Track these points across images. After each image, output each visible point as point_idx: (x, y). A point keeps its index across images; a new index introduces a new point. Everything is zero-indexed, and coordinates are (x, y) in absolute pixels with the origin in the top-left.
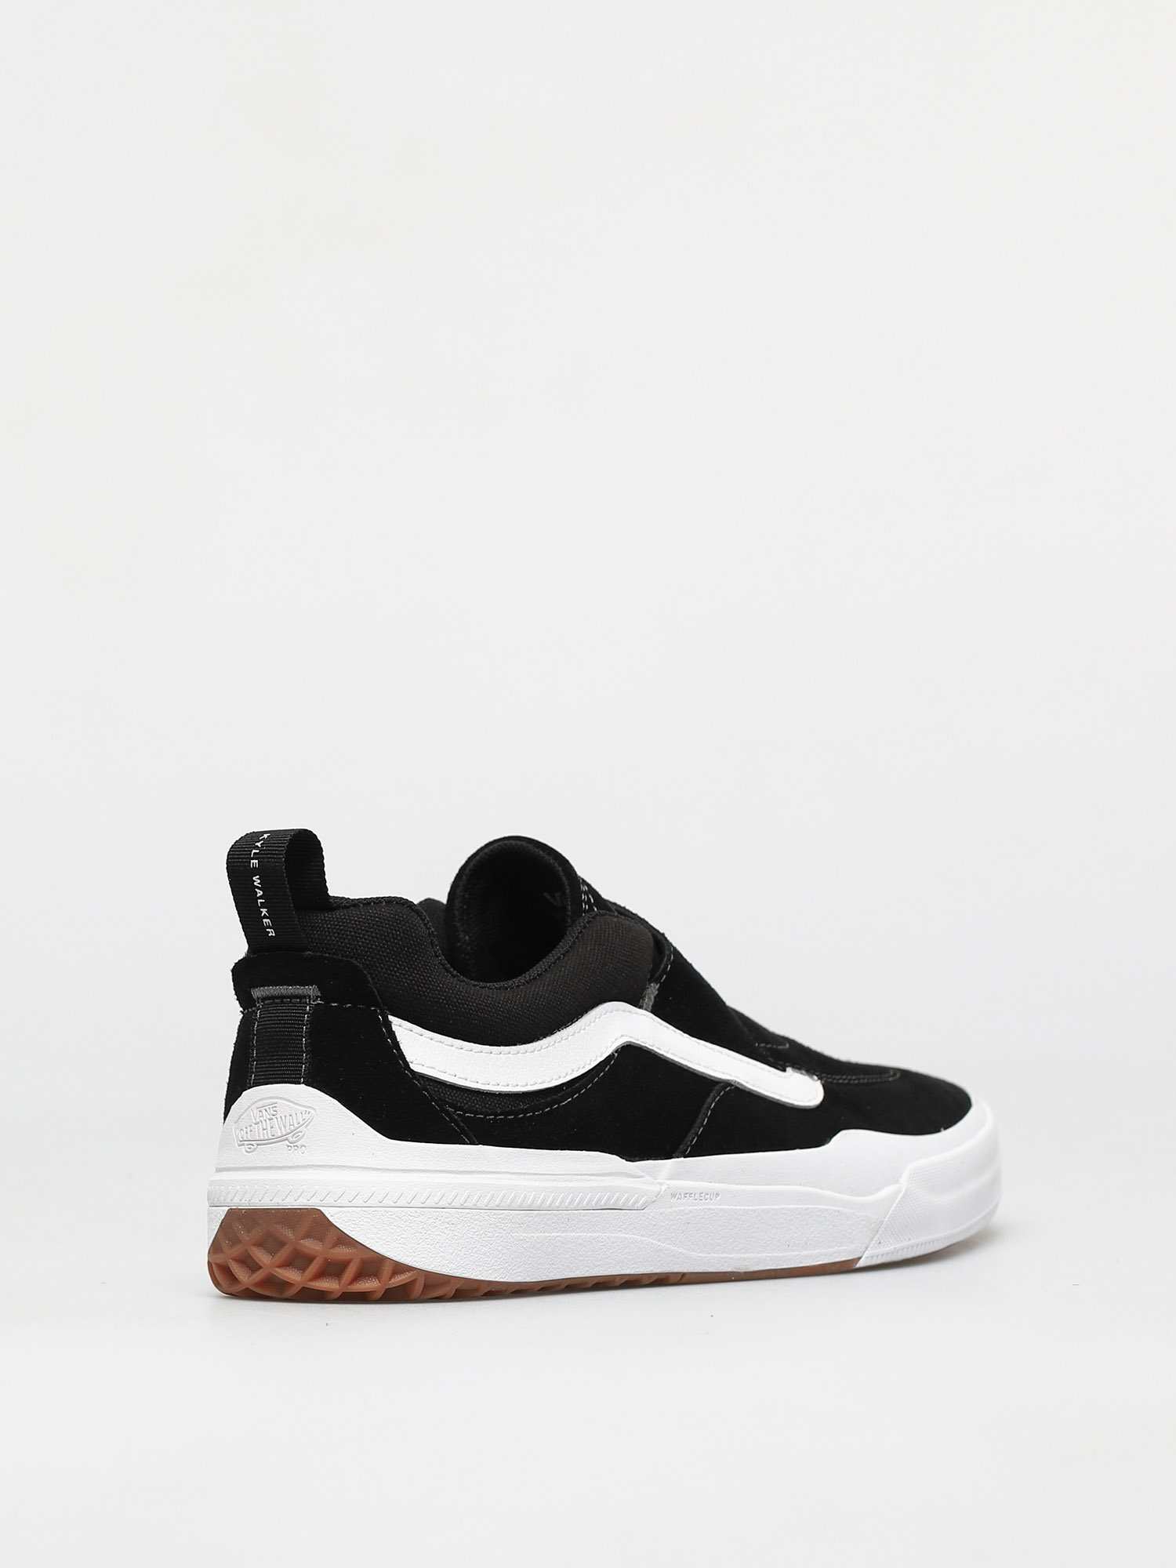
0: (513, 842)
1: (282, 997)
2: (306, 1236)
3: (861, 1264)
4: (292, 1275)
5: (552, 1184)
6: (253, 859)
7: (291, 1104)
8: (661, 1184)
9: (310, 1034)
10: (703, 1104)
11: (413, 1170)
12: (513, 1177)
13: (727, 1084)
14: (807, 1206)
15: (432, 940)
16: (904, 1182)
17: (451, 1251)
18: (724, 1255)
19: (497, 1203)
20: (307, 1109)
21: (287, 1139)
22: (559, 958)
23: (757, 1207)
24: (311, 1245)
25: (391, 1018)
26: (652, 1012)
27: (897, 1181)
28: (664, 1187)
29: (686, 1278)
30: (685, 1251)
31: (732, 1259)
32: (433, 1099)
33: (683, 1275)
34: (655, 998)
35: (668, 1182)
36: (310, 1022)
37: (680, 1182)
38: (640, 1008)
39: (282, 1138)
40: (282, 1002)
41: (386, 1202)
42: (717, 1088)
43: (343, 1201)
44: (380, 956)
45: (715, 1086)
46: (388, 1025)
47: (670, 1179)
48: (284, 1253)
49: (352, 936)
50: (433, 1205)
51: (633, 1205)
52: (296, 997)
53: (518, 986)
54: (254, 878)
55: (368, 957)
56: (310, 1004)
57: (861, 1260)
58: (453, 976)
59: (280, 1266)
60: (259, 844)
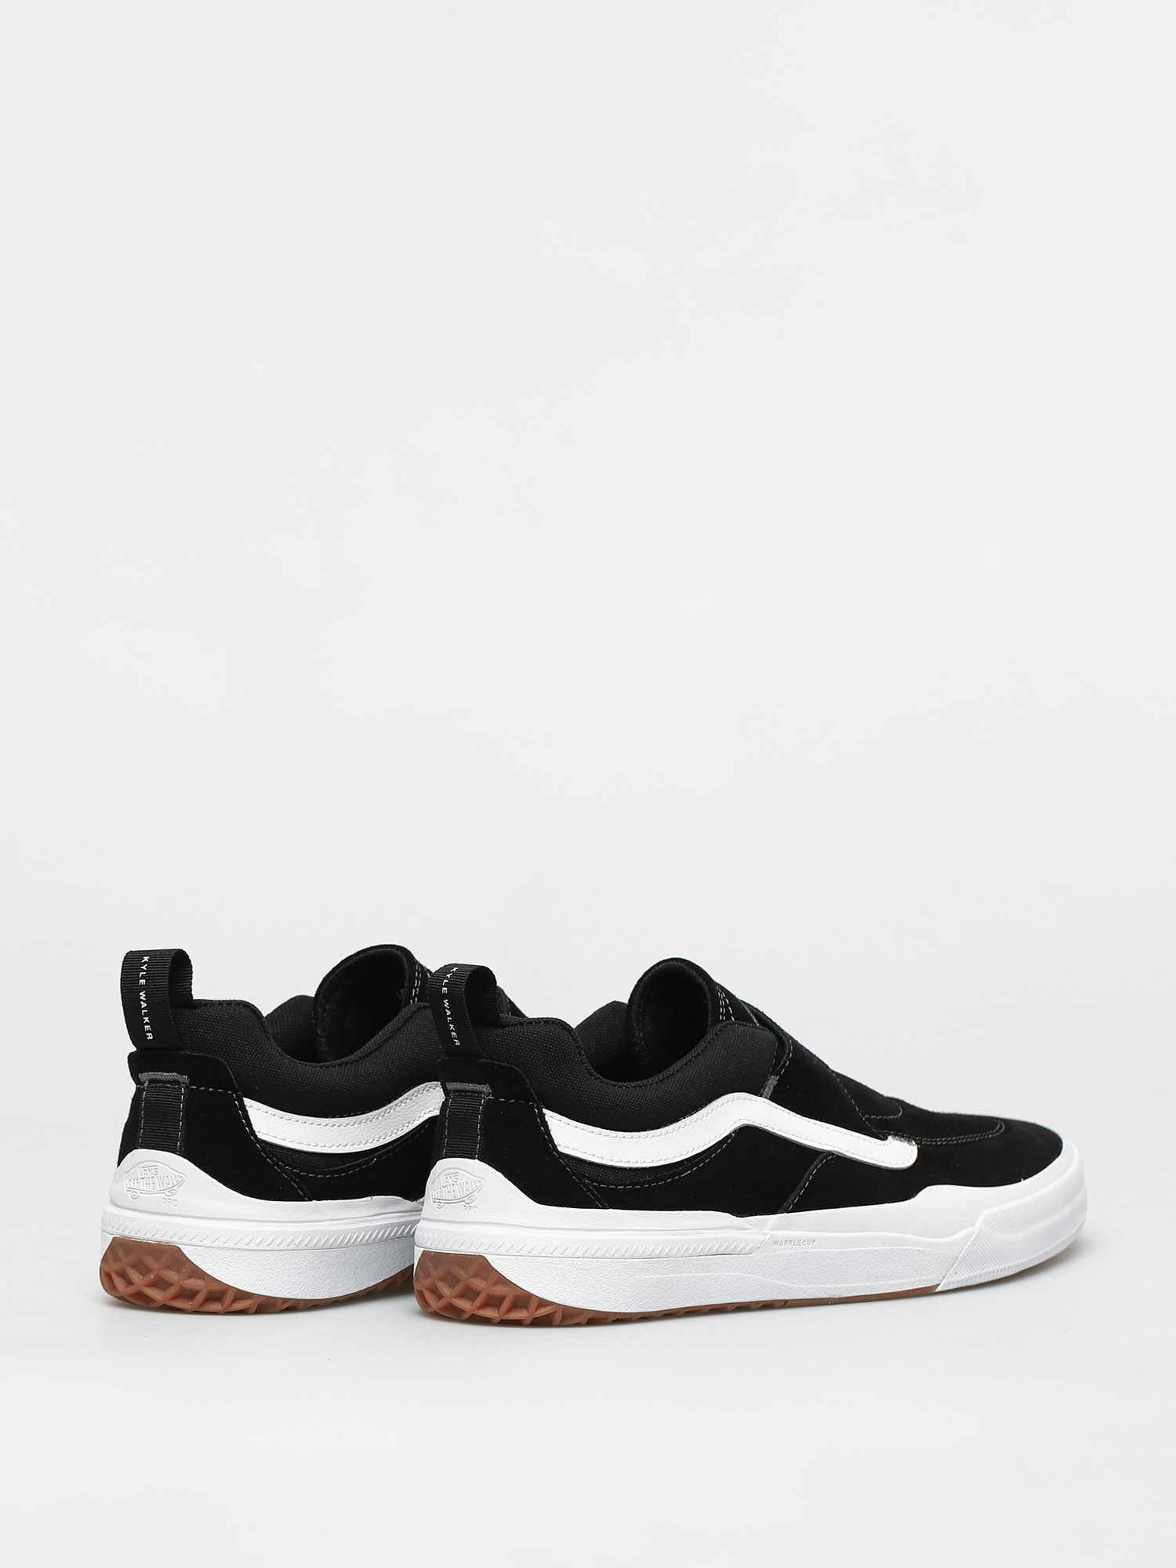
0: (675, 963)
1: (467, 1091)
2: (475, 1276)
3: (939, 1289)
4: (464, 1304)
5: (672, 1238)
6: (444, 986)
7: (468, 1175)
8: (765, 1234)
9: (483, 1122)
10: (807, 1170)
11: (556, 1229)
12: (636, 1233)
13: (830, 1153)
14: (892, 1248)
15: (579, 1052)
16: (978, 1225)
17: (584, 1291)
18: (820, 1286)
19: (622, 1253)
20: (479, 1179)
21: (464, 1201)
22: (690, 1060)
23: (848, 1249)
24: (478, 1283)
25: (545, 1111)
26: (771, 1099)
27: (973, 1225)
28: (768, 1236)
29: (789, 1303)
30: (786, 1284)
31: (827, 1288)
32: (574, 1174)
33: (786, 1301)
34: (774, 1087)
35: (771, 1232)
36: (484, 1112)
37: (782, 1232)
38: (760, 1096)
39: (461, 1200)
40: (466, 1095)
41: (534, 1253)
42: (820, 1157)
43: (502, 1251)
44: (537, 1064)
45: (819, 1155)
46: (542, 1116)
47: (773, 1230)
48: (459, 1288)
49: (516, 1048)
50: (570, 1255)
51: (741, 1250)
52: (476, 1092)
53: (651, 1084)
54: (445, 1001)
55: (527, 1064)
56: (484, 1098)
57: (939, 1287)
58: (596, 1079)
59: (456, 1297)
60: (448, 976)
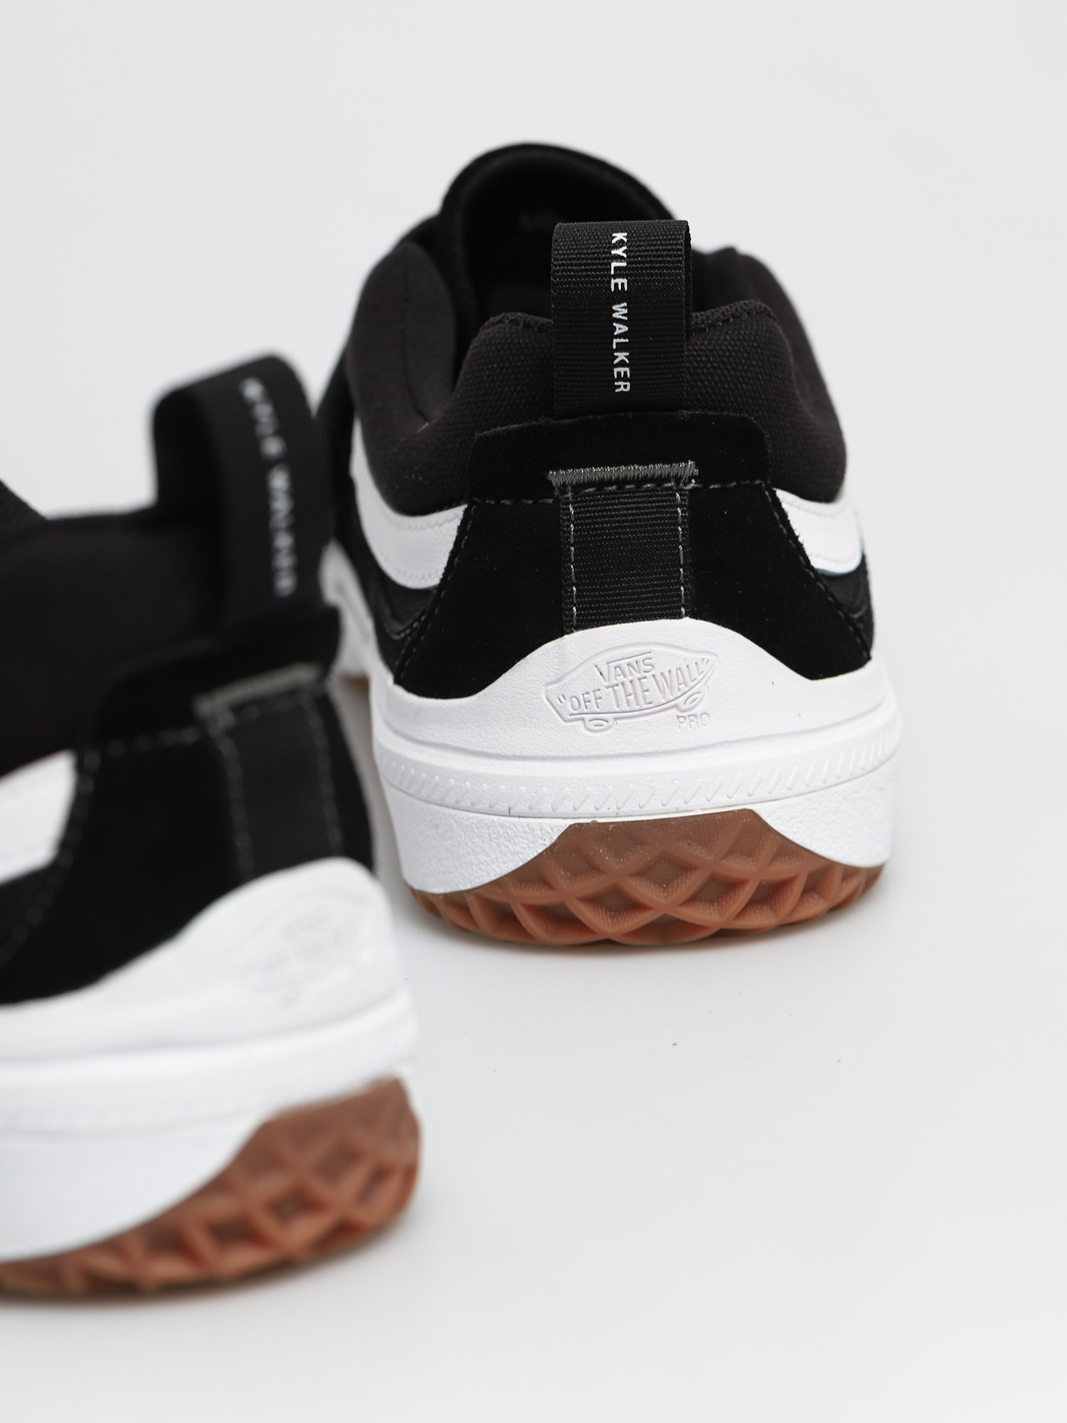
2: (731, 852)
4: (701, 912)
6: (615, 277)
7: (674, 651)
9: (688, 538)
20: (702, 656)
21: (675, 706)
24: (737, 867)
25: (778, 493)
36: (686, 518)
39: (666, 706)
46: (778, 504)
48: (691, 883)
54: (614, 308)
56: (686, 488)
